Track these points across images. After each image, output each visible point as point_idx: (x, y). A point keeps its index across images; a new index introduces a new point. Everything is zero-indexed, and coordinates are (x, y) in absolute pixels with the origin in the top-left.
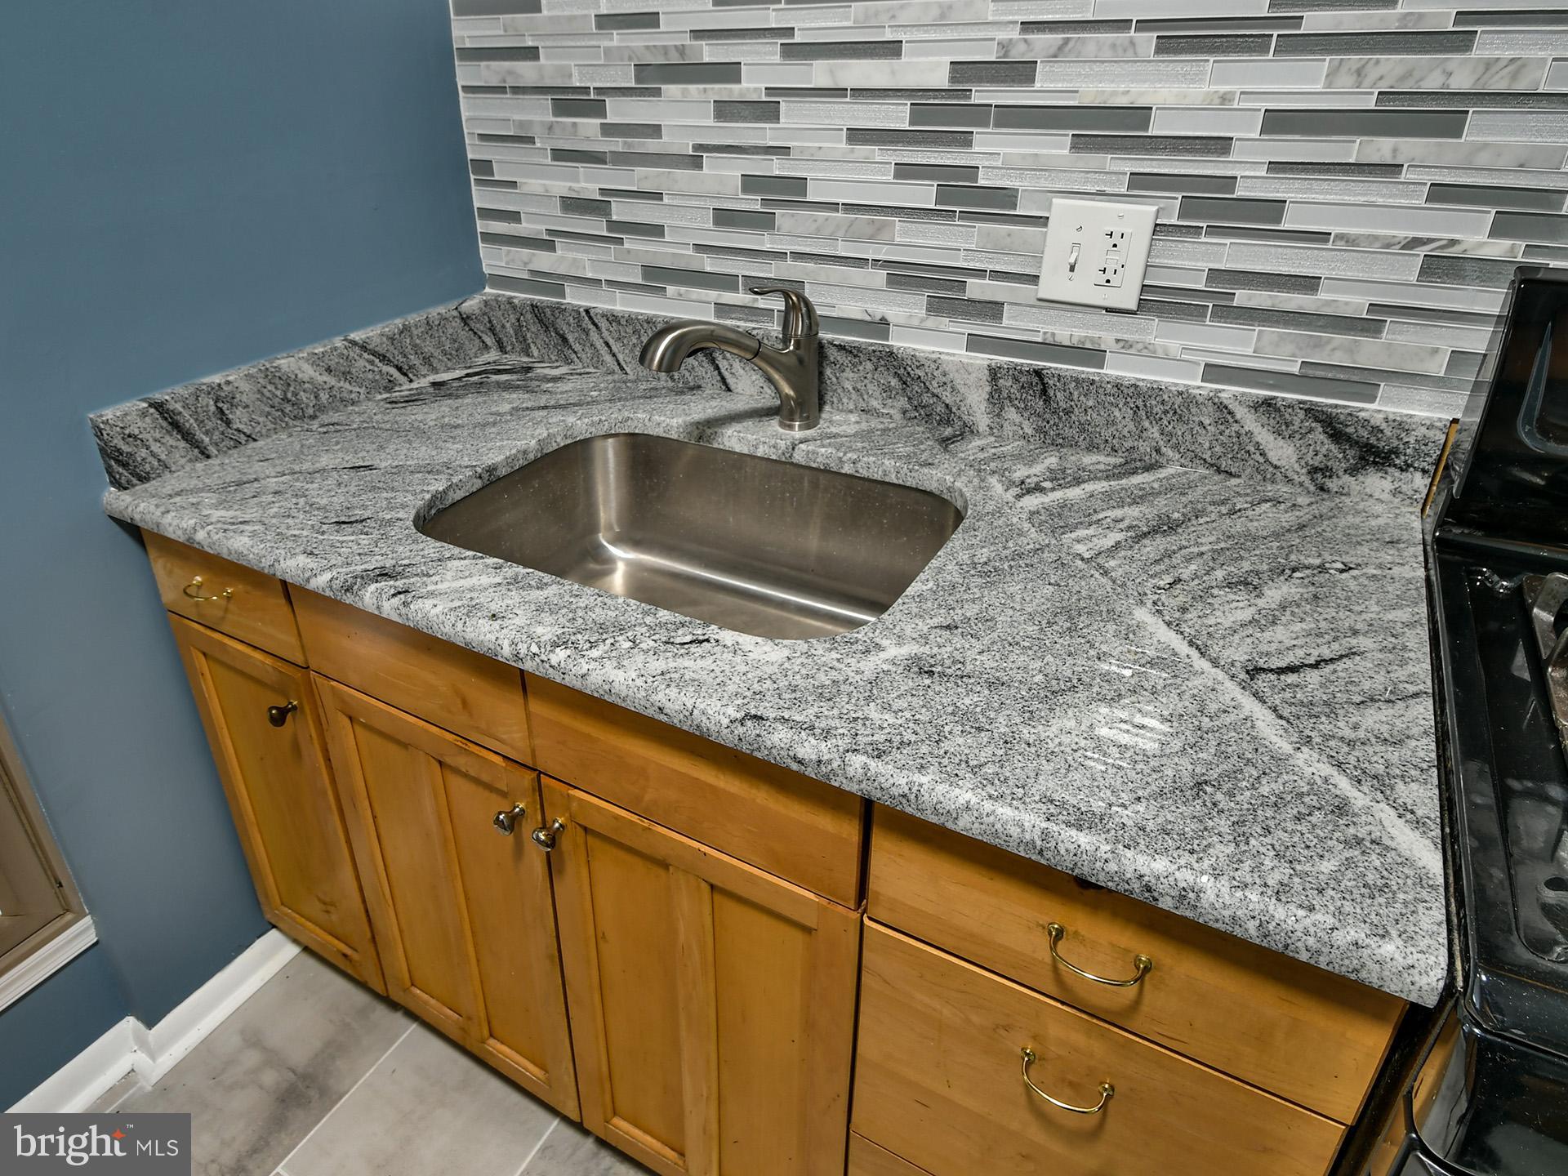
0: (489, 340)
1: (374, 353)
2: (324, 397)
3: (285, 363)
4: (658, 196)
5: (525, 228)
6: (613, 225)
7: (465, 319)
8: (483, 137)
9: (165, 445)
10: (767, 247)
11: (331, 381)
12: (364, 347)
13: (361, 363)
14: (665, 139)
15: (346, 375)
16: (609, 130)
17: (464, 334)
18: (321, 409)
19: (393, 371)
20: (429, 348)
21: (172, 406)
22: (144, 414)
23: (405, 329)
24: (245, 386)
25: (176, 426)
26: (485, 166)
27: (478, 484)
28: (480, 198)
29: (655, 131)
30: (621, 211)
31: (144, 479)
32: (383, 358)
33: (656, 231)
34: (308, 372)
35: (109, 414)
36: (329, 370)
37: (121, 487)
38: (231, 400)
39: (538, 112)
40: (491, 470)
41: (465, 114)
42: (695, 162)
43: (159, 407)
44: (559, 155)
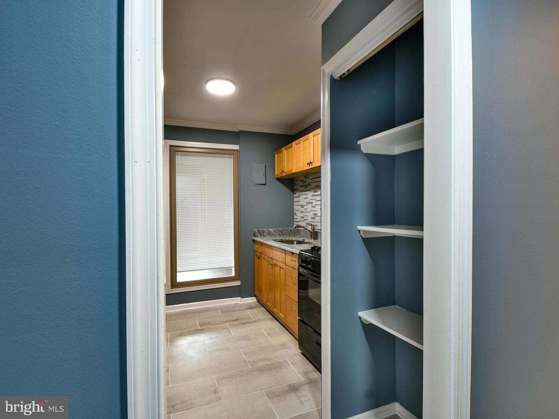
0: (294, 234)
1: (279, 231)
2: (273, 234)
3: (270, 229)
4: (307, 216)
5: (298, 220)
6: (304, 219)
7: (291, 230)
8: (296, 210)
9: (258, 234)
10: (315, 221)
11: (274, 233)
12: (278, 230)
13: (278, 232)
14: (308, 210)
15: (276, 232)
16: (304, 209)
17: (290, 232)
18: (272, 235)
19: (281, 234)
20: (286, 232)
21: (260, 231)
22: (257, 230)
23: (283, 229)
24: (266, 231)
25: (259, 232)
26: (295, 213)
27: (280, 240)
28: (295, 217)
29: (307, 209)
30: (305, 218)
31: (256, 236)
32: (280, 232)
33: (307, 220)
34: (272, 231)
35: (255, 230)
36: (274, 231)
37: (254, 237)
38: (264, 231)
39: (299, 207)
40: (282, 239)
41: (294, 208)
42: (310, 212)
43: (258, 230)
44: (301, 212)
